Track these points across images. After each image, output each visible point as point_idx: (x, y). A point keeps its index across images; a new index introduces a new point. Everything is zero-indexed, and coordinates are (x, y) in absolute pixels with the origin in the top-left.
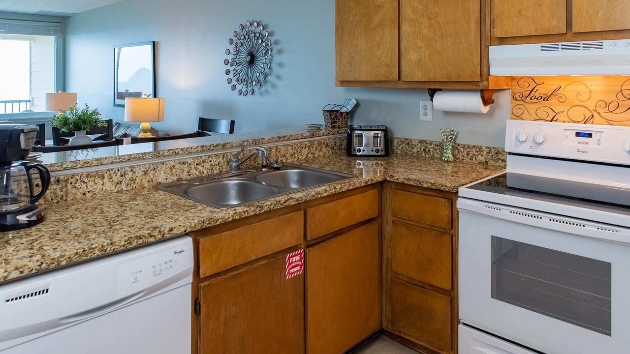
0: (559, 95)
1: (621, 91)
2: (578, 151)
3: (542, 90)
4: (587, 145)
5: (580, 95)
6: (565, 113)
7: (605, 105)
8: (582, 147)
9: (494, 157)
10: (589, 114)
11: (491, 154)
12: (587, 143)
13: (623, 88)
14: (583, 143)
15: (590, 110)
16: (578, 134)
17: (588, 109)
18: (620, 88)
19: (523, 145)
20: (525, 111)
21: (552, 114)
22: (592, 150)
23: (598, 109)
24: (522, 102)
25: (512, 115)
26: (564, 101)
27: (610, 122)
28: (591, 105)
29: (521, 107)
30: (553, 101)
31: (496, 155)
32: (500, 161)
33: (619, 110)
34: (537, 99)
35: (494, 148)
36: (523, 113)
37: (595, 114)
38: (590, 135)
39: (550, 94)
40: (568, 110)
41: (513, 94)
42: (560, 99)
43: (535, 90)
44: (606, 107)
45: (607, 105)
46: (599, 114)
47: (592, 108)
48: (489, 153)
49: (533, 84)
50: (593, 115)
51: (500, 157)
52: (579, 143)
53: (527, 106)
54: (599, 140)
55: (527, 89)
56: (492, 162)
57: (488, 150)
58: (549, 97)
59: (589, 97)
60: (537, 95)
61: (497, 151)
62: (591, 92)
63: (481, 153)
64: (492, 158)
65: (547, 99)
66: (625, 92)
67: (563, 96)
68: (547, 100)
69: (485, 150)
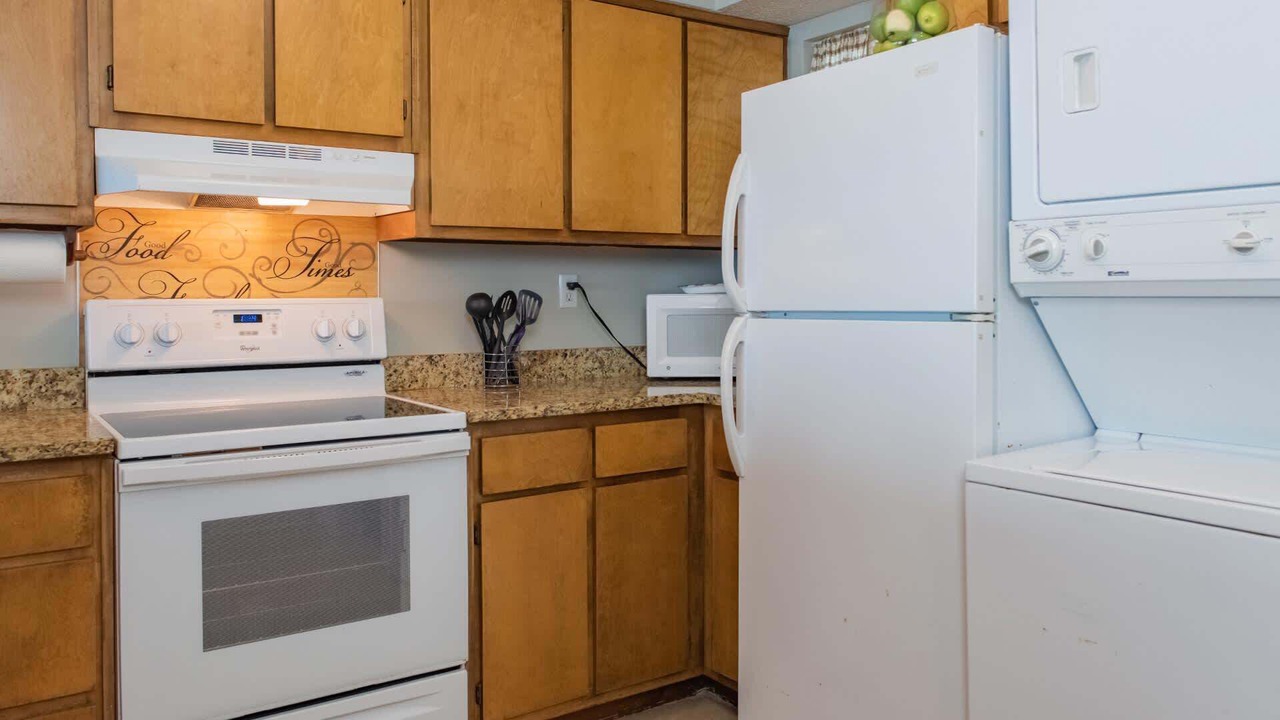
0: (187, 247)
1: (293, 240)
2: (243, 348)
3: (151, 238)
4: (255, 336)
5: (226, 246)
6: (199, 282)
7: (268, 266)
8: (248, 340)
9: (43, 390)
10: (242, 282)
11: (34, 385)
12: (255, 333)
13: (296, 235)
14: (249, 333)
15: (244, 275)
16: (238, 319)
17: (241, 273)
18: (291, 235)
19: (133, 349)
20: (115, 282)
21: (173, 285)
22: (265, 344)
23: (259, 273)
24: (105, 263)
25: (85, 292)
26: (197, 260)
27: (275, 293)
28: (245, 265)
29: (103, 272)
30: (173, 259)
31: (49, 386)
32: (61, 398)
33: (292, 272)
34: (142, 255)
35: (44, 370)
36: (109, 286)
37: (253, 281)
38: (259, 318)
39: (168, 246)
40: (205, 277)
41: (86, 244)
42: (189, 254)
43: (136, 236)
44: (270, 267)
45: (272, 265)
46: (259, 280)
47: (247, 271)
48: (31, 383)
49: (131, 225)
50: (249, 284)
51: (59, 388)
52: (242, 333)
53: (120, 270)
54: (274, 326)
55: (119, 235)
56: (37, 402)
57: (28, 375)
58: (166, 252)
59: (240, 252)
60: (141, 247)
61: (51, 375)
62: (245, 241)
63: (8, 385)
64: (40, 394)
65: (162, 254)
66: (299, 243)
67: (194, 249)
68: (162, 258)
69: (19, 377)
